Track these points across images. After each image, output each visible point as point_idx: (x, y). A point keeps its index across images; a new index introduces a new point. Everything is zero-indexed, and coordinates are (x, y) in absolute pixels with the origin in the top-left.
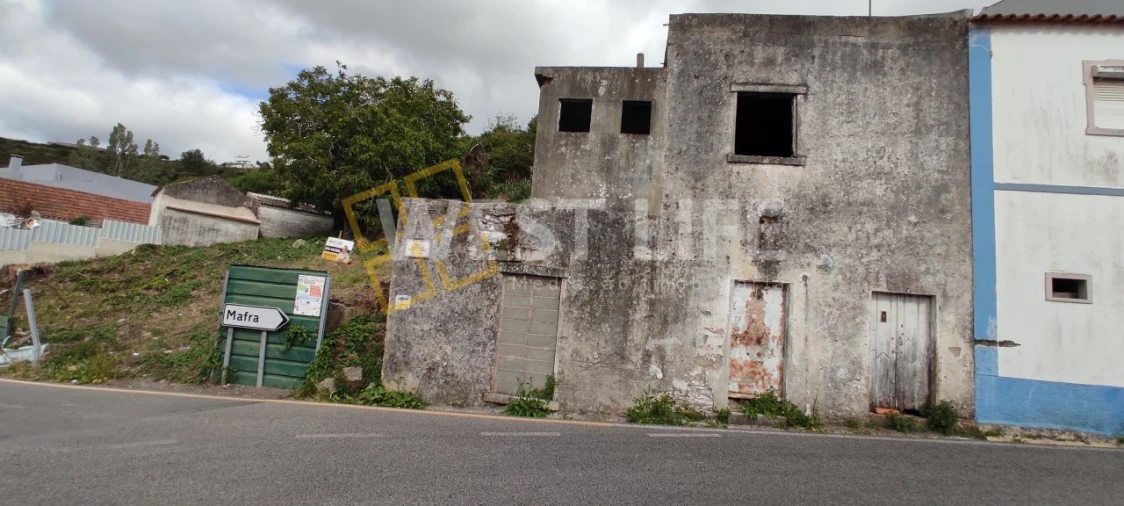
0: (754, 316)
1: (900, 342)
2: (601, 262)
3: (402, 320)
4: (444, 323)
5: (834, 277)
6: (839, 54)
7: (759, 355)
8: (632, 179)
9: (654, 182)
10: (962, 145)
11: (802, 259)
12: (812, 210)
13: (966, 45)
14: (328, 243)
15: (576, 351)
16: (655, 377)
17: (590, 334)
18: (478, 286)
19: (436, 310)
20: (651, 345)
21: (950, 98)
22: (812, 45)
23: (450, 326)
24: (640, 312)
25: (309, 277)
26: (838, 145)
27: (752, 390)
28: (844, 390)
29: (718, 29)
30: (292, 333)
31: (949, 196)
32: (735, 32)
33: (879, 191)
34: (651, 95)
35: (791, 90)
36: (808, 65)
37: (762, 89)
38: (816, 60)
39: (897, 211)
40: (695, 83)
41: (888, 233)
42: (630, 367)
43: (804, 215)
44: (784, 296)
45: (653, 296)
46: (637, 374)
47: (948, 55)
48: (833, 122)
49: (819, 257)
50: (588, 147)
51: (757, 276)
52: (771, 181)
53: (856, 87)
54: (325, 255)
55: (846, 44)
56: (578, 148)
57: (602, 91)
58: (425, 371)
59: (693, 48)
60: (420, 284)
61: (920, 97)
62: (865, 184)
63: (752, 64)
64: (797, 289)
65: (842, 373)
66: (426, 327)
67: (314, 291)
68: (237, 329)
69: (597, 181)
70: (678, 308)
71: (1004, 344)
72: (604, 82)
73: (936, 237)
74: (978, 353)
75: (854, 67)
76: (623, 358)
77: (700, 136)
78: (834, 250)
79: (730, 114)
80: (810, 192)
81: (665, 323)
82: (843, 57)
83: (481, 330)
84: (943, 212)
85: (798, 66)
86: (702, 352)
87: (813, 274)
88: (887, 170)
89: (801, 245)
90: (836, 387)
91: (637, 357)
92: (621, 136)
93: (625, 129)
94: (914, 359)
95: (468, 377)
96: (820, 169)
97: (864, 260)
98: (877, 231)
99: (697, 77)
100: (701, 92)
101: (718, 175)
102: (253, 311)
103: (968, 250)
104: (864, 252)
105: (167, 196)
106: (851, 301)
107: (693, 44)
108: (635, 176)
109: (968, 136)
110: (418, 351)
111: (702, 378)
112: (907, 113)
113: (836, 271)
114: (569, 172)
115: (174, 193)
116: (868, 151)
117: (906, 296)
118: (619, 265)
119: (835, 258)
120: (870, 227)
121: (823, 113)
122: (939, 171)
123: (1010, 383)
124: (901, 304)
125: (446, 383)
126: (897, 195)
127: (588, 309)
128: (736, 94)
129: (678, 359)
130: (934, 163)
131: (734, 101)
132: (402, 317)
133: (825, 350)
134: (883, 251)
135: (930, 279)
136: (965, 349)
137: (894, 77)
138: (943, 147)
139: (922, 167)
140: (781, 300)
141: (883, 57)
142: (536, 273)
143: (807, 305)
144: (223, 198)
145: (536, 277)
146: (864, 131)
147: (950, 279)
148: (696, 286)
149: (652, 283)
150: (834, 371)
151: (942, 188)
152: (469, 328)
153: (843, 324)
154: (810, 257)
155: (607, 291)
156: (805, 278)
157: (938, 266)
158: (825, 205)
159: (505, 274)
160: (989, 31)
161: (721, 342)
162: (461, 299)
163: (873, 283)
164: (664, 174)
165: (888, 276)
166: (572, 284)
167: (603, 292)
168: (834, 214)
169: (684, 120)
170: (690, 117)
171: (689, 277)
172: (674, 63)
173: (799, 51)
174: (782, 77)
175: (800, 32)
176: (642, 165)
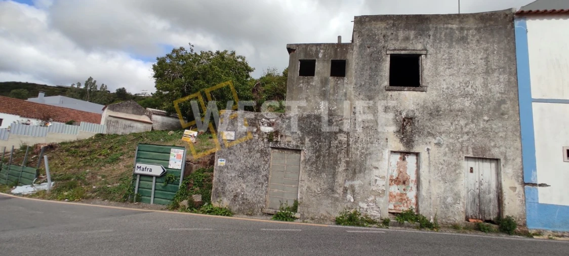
0: (401, 170)
1: (481, 184)
2: (321, 142)
3: (221, 171)
4: (242, 173)
5: (444, 149)
6: (443, 33)
7: (404, 190)
8: (336, 100)
9: (347, 101)
10: (513, 79)
11: (427, 140)
12: (431, 114)
13: (513, 26)
14: (185, 133)
15: (309, 187)
16: (349, 201)
17: (316, 178)
18: (259, 154)
19: (238, 166)
20: (347, 184)
21: (505, 55)
22: (428, 29)
23: (245, 174)
24: (342, 167)
25: (176, 150)
26: (444, 80)
27: (401, 209)
28: (451, 209)
29: (379, 23)
30: (168, 177)
31: (506, 106)
32: (388, 24)
33: (467, 104)
34: (345, 57)
35: (418, 52)
36: (427, 40)
37: (403, 52)
38: (431, 37)
39: (477, 114)
40: (368, 50)
41: (473, 126)
42: (337, 195)
43: (427, 117)
44: (417, 159)
45: (348, 159)
46: (340, 199)
47: (503, 32)
48: (441, 69)
49: (435, 138)
50: (314, 84)
51: (402, 148)
52: (408, 99)
53: (453, 51)
54: (183, 138)
55: (447, 28)
56: (308, 83)
57: (320, 55)
58: (232, 197)
59: (366, 33)
60: (230, 153)
61: (488, 55)
62: (459, 100)
63: (397, 40)
64: (424, 156)
65: (449, 200)
66: (233, 175)
67: (178, 156)
68: (141, 175)
69: (319, 100)
70: (361, 165)
71: (541, 185)
72: (322, 51)
73: (499, 127)
74: (526, 190)
75: (451, 40)
76: (333, 191)
77: (371, 77)
78: (443, 135)
79: (386, 66)
80: (430, 105)
81: (354, 173)
82: (445, 35)
83: (260, 176)
84: (503, 114)
85: (422, 40)
86: (374, 188)
87: (432, 148)
88: (471, 92)
89: (425, 133)
90: (446, 208)
91: (340, 191)
92: (331, 78)
93: (332, 74)
94: (489, 193)
95: (254, 200)
96: (435, 93)
97: (460, 140)
98: (466, 125)
99: (369, 47)
100: (371, 55)
101: (381, 97)
102: (149, 166)
103: (518, 134)
104: (460, 136)
105: (109, 110)
106: (454, 162)
107: (366, 30)
108: (338, 98)
109: (516, 74)
110: (230, 187)
111: (374, 202)
112: (481, 63)
113: (445, 146)
114: (305, 96)
115: (113, 109)
116: (460, 83)
117: (483, 159)
118: (330, 143)
119: (444, 139)
120: (462, 123)
121: (436, 64)
122: (500, 93)
123: (545, 207)
124: (481, 163)
125: (243, 203)
126: (477, 106)
127: (315, 166)
128: (389, 56)
129: (361, 192)
130: (497, 89)
131: (388, 59)
132: (221, 170)
133: (440, 187)
134: (470, 135)
135: (497, 150)
136: (519, 188)
137: (473, 45)
138: (502, 80)
139: (490, 91)
140: (415, 161)
141: (467, 35)
142: (288, 147)
143: (430, 164)
145: (288, 149)
146: (458, 73)
147: (508, 150)
148: (370, 154)
149: (347, 152)
150: (445, 198)
151: (502, 102)
152: (255, 175)
153: (450, 174)
154: (430, 138)
155: (324, 156)
156: (428, 150)
157: (501, 143)
158: (438, 111)
159: (273, 148)
160: (525, 19)
161: (384, 183)
162: (250, 161)
163: (465, 152)
164: (353, 97)
165: (473, 148)
166: (306, 153)
167: (322, 157)
168: (443, 116)
169: (363, 69)
170: (367, 67)
171: (367, 149)
172: (357, 41)
173: (422, 33)
174: (413, 46)
175: (422, 23)
176: (341, 92)
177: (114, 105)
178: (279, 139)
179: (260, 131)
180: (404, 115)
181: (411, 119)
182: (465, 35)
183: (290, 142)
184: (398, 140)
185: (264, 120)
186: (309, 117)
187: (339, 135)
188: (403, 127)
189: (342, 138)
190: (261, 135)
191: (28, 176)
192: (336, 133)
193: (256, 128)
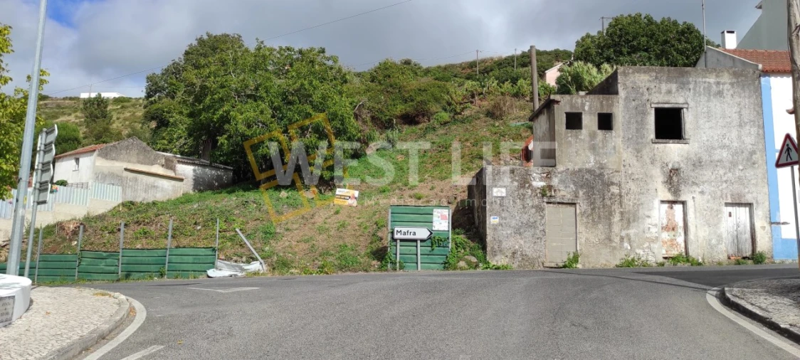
0: (670, 217)
1: (738, 226)
2: (595, 194)
3: (495, 229)
4: (518, 229)
5: (706, 197)
6: (702, 87)
7: (674, 236)
8: (606, 153)
9: (617, 154)
10: (761, 132)
11: (691, 189)
12: (694, 165)
13: (760, 83)
15: (587, 239)
16: (627, 249)
17: (594, 230)
18: (534, 210)
19: (513, 223)
20: (623, 233)
21: (754, 109)
22: (689, 83)
23: (522, 230)
24: (617, 218)
25: (439, 210)
26: (704, 133)
27: (673, 252)
28: (716, 250)
29: (642, 75)
30: (434, 241)
31: (757, 156)
32: (651, 76)
33: (725, 155)
34: (611, 110)
35: (681, 106)
36: (687, 93)
37: (666, 106)
38: (691, 91)
39: (734, 164)
40: (633, 103)
41: (730, 175)
42: (614, 244)
43: (691, 167)
44: (683, 207)
45: (622, 210)
46: (618, 247)
47: (752, 88)
48: (701, 122)
49: (699, 187)
50: (582, 137)
51: (670, 197)
52: (673, 151)
53: (711, 104)
55: (705, 82)
56: (577, 138)
57: (586, 108)
58: (511, 254)
59: (631, 85)
60: (503, 210)
61: (741, 109)
62: (718, 151)
63: (661, 93)
64: (690, 204)
65: (714, 242)
66: (509, 232)
67: (443, 217)
68: (402, 240)
69: (589, 154)
70: (635, 215)
71: (784, 223)
72: (588, 104)
73: (751, 175)
74: (773, 228)
75: (709, 94)
76: (610, 240)
77: (638, 130)
78: (706, 184)
79: (651, 119)
80: (692, 156)
81: (629, 222)
82: (704, 89)
83: (538, 231)
84: (754, 164)
85: (683, 94)
86: (648, 235)
87: (697, 196)
88: (727, 144)
89: (690, 182)
90: (712, 248)
91: (617, 240)
92: (599, 131)
93: (600, 128)
94: (745, 234)
95: (534, 256)
96: (696, 145)
97: (720, 188)
98: (725, 174)
99: (634, 100)
100: (637, 108)
101: (648, 150)
102: (411, 230)
103: (766, 181)
104: (719, 184)
105: (99, 158)
106: (715, 207)
107: (631, 83)
108: (608, 151)
109: (763, 127)
110: (505, 245)
111: (649, 248)
112: (735, 116)
114: (574, 150)
116: (719, 135)
117: (740, 205)
118: (604, 196)
119: (706, 187)
120: (722, 172)
121: (696, 117)
122: (752, 144)
123: (787, 241)
124: (738, 208)
125: (523, 259)
126: (733, 157)
127: (591, 218)
128: (653, 109)
129: (637, 240)
130: (749, 141)
131: (653, 112)
132: (495, 228)
133: (705, 231)
134: (728, 183)
135: (750, 195)
136: (768, 227)
137: (728, 98)
138: (752, 133)
139: (743, 142)
140: (682, 209)
141: (723, 89)
142: (563, 201)
143: (695, 210)
144: (141, 157)
145: (563, 203)
146: (716, 126)
147: (759, 195)
148: (642, 204)
149: (621, 203)
150: (710, 240)
151: (753, 153)
152: (532, 231)
153: (712, 219)
154: (695, 188)
155: (599, 208)
156: (693, 198)
157: (753, 189)
158: (700, 162)
159: (548, 203)
160: (769, 76)
161: (657, 230)
162: (526, 217)
163: (725, 198)
164: (621, 150)
165: (732, 195)
166: (582, 206)
167: (597, 209)
168: (705, 167)
169: (629, 122)
170: (633, 120)
171: (639, 200)
172: (622, 93)
173: (683, 86)
174: (675, 100)
175: (683, 76)
176: (610, 145)
177: (106, 148)
178: (553, 194)
179: (533, 187)
180: (670, 166)
181: (677, 170)
182: (721, 89)
183: (564, 196)
184: (666, 190)
185: (535, 174)
186: (580, 170)
187: (611, 187)
188: (671, 178)
189: (615, 190)
190: (534, 190)
191: (190, 259)
192: (608, 186)
193: (528, 183)
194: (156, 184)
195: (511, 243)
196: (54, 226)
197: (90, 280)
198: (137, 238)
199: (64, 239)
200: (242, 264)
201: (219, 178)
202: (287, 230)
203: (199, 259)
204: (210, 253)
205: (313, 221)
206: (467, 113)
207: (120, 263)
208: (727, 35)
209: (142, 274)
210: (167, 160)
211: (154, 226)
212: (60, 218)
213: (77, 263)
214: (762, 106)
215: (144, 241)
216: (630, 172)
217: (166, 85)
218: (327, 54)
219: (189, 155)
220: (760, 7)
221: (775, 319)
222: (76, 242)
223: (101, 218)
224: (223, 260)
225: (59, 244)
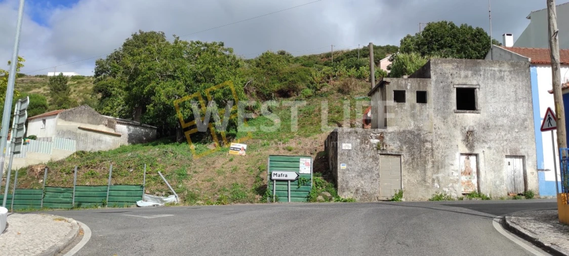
0: (467, 165)
1: (515, 172)
2: (414, 149)
3: (344, 173)
4: (360, 173)
5: (493, 151)
6: (489, 74)
7: (470, 178)
8: (422, 119)
9: (430, 120)
10: (530, 105)
11: (482, 145)
12: (484, 128)
13: (529, 71)
14: (232, 146)
15: (409, 180)
16: (437, 187)
17: (413, 174)
18: (371, 160)
19: (357, 169)
20: (434, 176)
21: (526, 89)
22: (480, 71)
23: (363, 174)
24: (429, 165)
25: (304, 159)
26: (491, 106)
27: (469, 191)
28: (499, 188)
29: (448, 64)
31: (527, 122)
32: (454, 66)
33: (505, 121)
34: (426, 89)
35: (474, 87)
36: (479, 78)
37: (464, 86)
38: (482, 76)
39: (512, 128)
40: (441, 84)
41: (509, 135)
42: (428, 184)
43: (481, 130)
44: (477, 158)
45: (433, 160)
46: (431, 186)
47: (524, 74)
48: (489, 98)
49: (487, 144)
50: (405, 108)
51: (467, 151)
52: (469, 118)
53: (495, 86)
54: (231, 152)
55: (491, 70)
56: (402, 109)
57: (408, 87)
58: (355, 191)
59: (440, 72)
60: (349, 159)
61: (516, 89)
62: (501, 119)
63: (460, 77)
64: (481, 156)
65: (498, 183)
66: (354, 175)
67: (307, 164)
69: (410, 120)
70: (442, 163)
71: (546, 170)
72: (409, 84)
73: (524, 136)
74: (539, 173)
75: (494, 78)
76: (425, 181)
77: (444, 104)
78: (492, 142)
79: (454, 95)
80: (483, 122)
81: (438, 168)
82: (491, 75)
83: (374, 175)
84: (526, 128)
85: (476, 78)
86: (452, 178)
87: (487, 151)
88: (507, 114)
89: (481, 141)
90: (496, 187)
91: (430, 181)
92: (417, 104)
93: (418, 101)
94: (520, 177)
95: (371, 192)
96: (485, 114)
97: (502, 145)
98: (505, 135)
99: (442, 82)
100: (444, 88)
101: (451, 117)
102: (284, 173)
103: (534, 140)
104: (502, 142)
105: (60, 119)
106: (499, 158)
107: (439, 70)
109: (532, 102)
110: (351, 184)
111: (452, 187)
112: (513, 94)
113: (493, 149)
114: (400, 117)
116: (501, 107)
117: (516, 157)
118: (421, 150)
119: (492, 144)
120: (503, 133)
121: (485, 95)
123: (548, 183)
124: (514, 159)
125: (363, 194)
126: (511, 123)
127: (411, 165)
128: (455, 89)
129: (444, 181)
130: (522, 111)
131: (455, 91)
133: (492, 175)
134: (508, 141)
135: (523, 150)
136: (535, 173)
137: (508, 81)
138: (524, 106)
139: (518, 113)
140: (475, 159)
141: (504, 75)
142: (392, 153)
143: (485, 160)
144: (91, 119)
145: (392, 155)
146: (499, 101)
147: (529, 150)
148: (447, 156)
149: (432, 155)
150: (495, 182)
151: (525, 120)
152: (370, 175)
153: (497, 167)
154: (484, 144)
155: (417, 158)
156: (483, 151)
157: (525, 146)
158: (488, 127)
159: (381, 154)
160: (536, 66)
161: (457, 174)
162: (365, 164)
163: (505, 152)
164: (433, 117)
165: (510, 150)
166: (405, 157)
167: (416, 159)
168: (491, 130)
169: (438, 98)
170: (441, 97)
171: (445, 153)
172: (433, 77)
173: (476, 73)
174: (471, 82)
175: (476, 66)
176: (425, 114)
177: (65, 112)
178: (385, 148)
179: (370, 143)
180: (467, 129)
181: (472, 132)
182: (502, 75)
183: (393, 149)
184: (465, 146)
185: (372, 134)
186: (404, 131)
187: (426, 144)
188: (467, 137)
189: (428, 145)
190: (371, 145)
191: (125, 193)
192: (424, 142)
193: (368, 140)
194: (101, 139)
195: (355, 183)
196: (26, 169)
197: (52, 208)
198: (86, 178)
199: (33, 178)
200: (162, 197)
201: (147, 135)
202: (195, 172)
203: (131, 193)
204: (139, 189)
205: (214, 166)
206: (324, 89)
207: (74, 196)
208: (507, 37)
209: (90, 204)
210: (110, 121)
211: (99, 169)
212: (31, 163)
213: (43, 195)
214: (531, 87)
215: (92, 180)
216: (439, 133)
217: (110, 67)
218: (225, 47)
219: (126, 117)
220: (529, 18)
221: (541, 239)
222: (42, 181)
223: (61, 163)
224: (148, 194)
225: (30, 181)
